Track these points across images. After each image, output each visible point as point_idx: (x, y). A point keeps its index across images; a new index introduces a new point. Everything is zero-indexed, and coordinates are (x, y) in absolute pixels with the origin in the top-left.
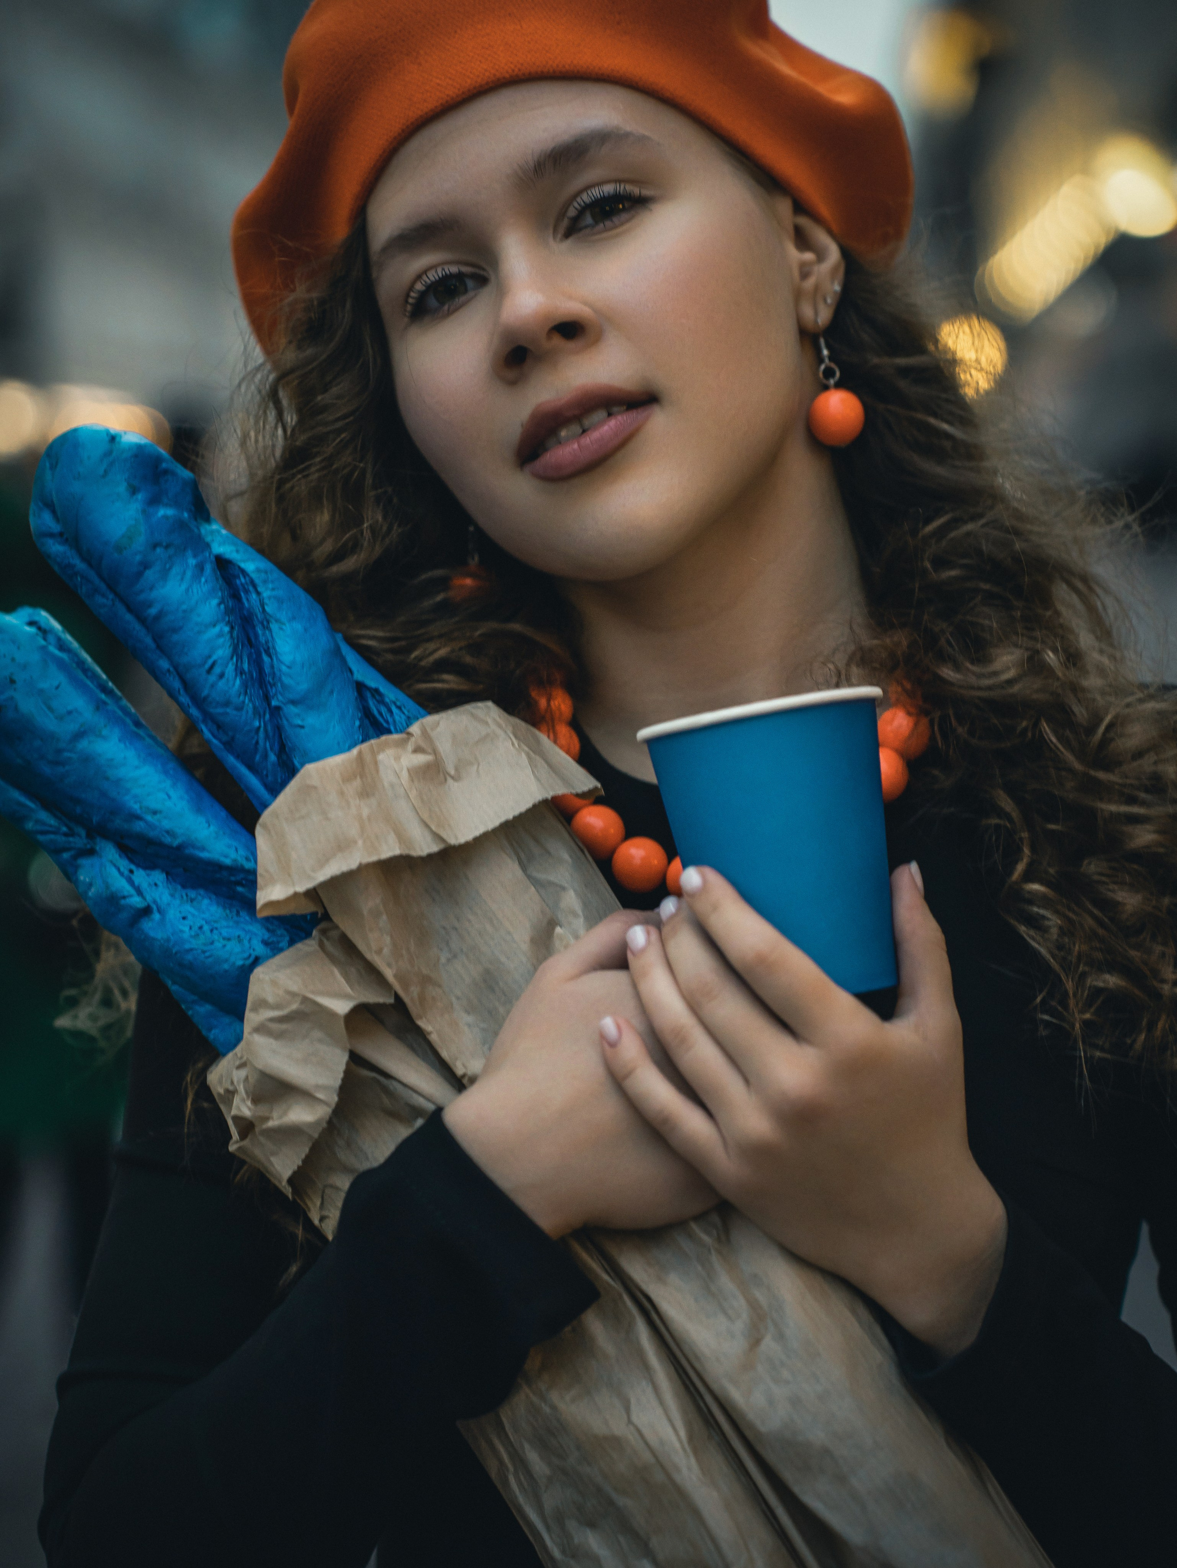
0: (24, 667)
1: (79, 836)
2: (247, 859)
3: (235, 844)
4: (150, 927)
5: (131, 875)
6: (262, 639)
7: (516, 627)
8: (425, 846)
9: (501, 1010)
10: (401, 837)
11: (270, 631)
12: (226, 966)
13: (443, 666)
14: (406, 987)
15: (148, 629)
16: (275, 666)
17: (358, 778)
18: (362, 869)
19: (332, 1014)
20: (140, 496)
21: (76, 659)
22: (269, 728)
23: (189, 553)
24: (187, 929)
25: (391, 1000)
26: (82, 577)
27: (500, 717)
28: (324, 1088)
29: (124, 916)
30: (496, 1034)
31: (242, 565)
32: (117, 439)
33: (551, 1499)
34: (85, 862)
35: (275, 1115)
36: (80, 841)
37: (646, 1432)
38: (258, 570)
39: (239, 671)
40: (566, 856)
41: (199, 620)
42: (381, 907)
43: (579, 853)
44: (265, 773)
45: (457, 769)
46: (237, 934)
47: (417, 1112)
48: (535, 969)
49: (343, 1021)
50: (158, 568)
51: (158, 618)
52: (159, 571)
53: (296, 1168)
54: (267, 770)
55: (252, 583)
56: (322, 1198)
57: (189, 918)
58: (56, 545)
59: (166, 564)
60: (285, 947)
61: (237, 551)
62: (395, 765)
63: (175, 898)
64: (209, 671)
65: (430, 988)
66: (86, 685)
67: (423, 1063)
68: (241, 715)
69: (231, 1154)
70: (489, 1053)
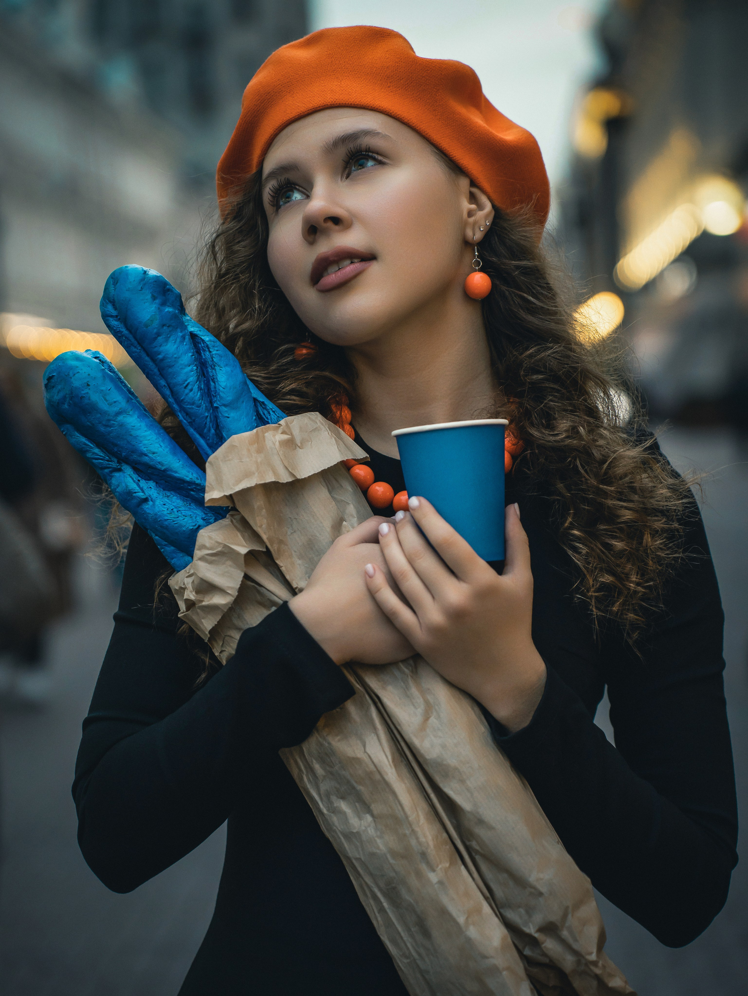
0: (94, 379)
1: (114, 462)
2: (197, 479)
4: (147, 508)
5: (139, 482)
6: (211, 374)
7: (327, 374)
8: (285, 478)
9: (315, 559)
10: (275, 473)
11: (215, 370)
12: (184, 529)
13: (292, 392)
14: (272, 544)
15: (156, 365)
16: (217, 387)
17: (256, 444)
18: (257, 486)
19: (238, 554)
20: (157, 301)
22: (212, 417)
23: (179, 330)
24: (165, 510)
25: (265, 550)
26: (126, 338)
28: (231, 588)
29: (135, 501)
30: (313, 570)
31: (203, 338)
33: (324, 786)
34: (117, 474)
35: (205, 600)
36: (114, 464)
37: (372, 756)
38: (210, 341)
39: (200, 389)
40: (349, 489)
41: (182, 362)
42: (263, 506)
43: (355, 487)
44: (208, 438)
45: (301, 443)
47: (274, 603)
48: (333, 541)
49: (242, 559)
50: (164, 336)
51: (162, 360)
52: (165, 338)
53: (214, 625)
54: (209, 437)
55: (207, 346)
56: (223, 641)
57: (167, 505)
58: (114, 321)
59: (168, 335)
60: (212, 522)
61: (200, 331)
62: (273, 438)
63: (160, 495)
64: (185, 387)
65: (283, 546)
66: (123, 389)
67: (277, 581)
68: (200, 409)
69: (179, 618)
70: (309, 578)
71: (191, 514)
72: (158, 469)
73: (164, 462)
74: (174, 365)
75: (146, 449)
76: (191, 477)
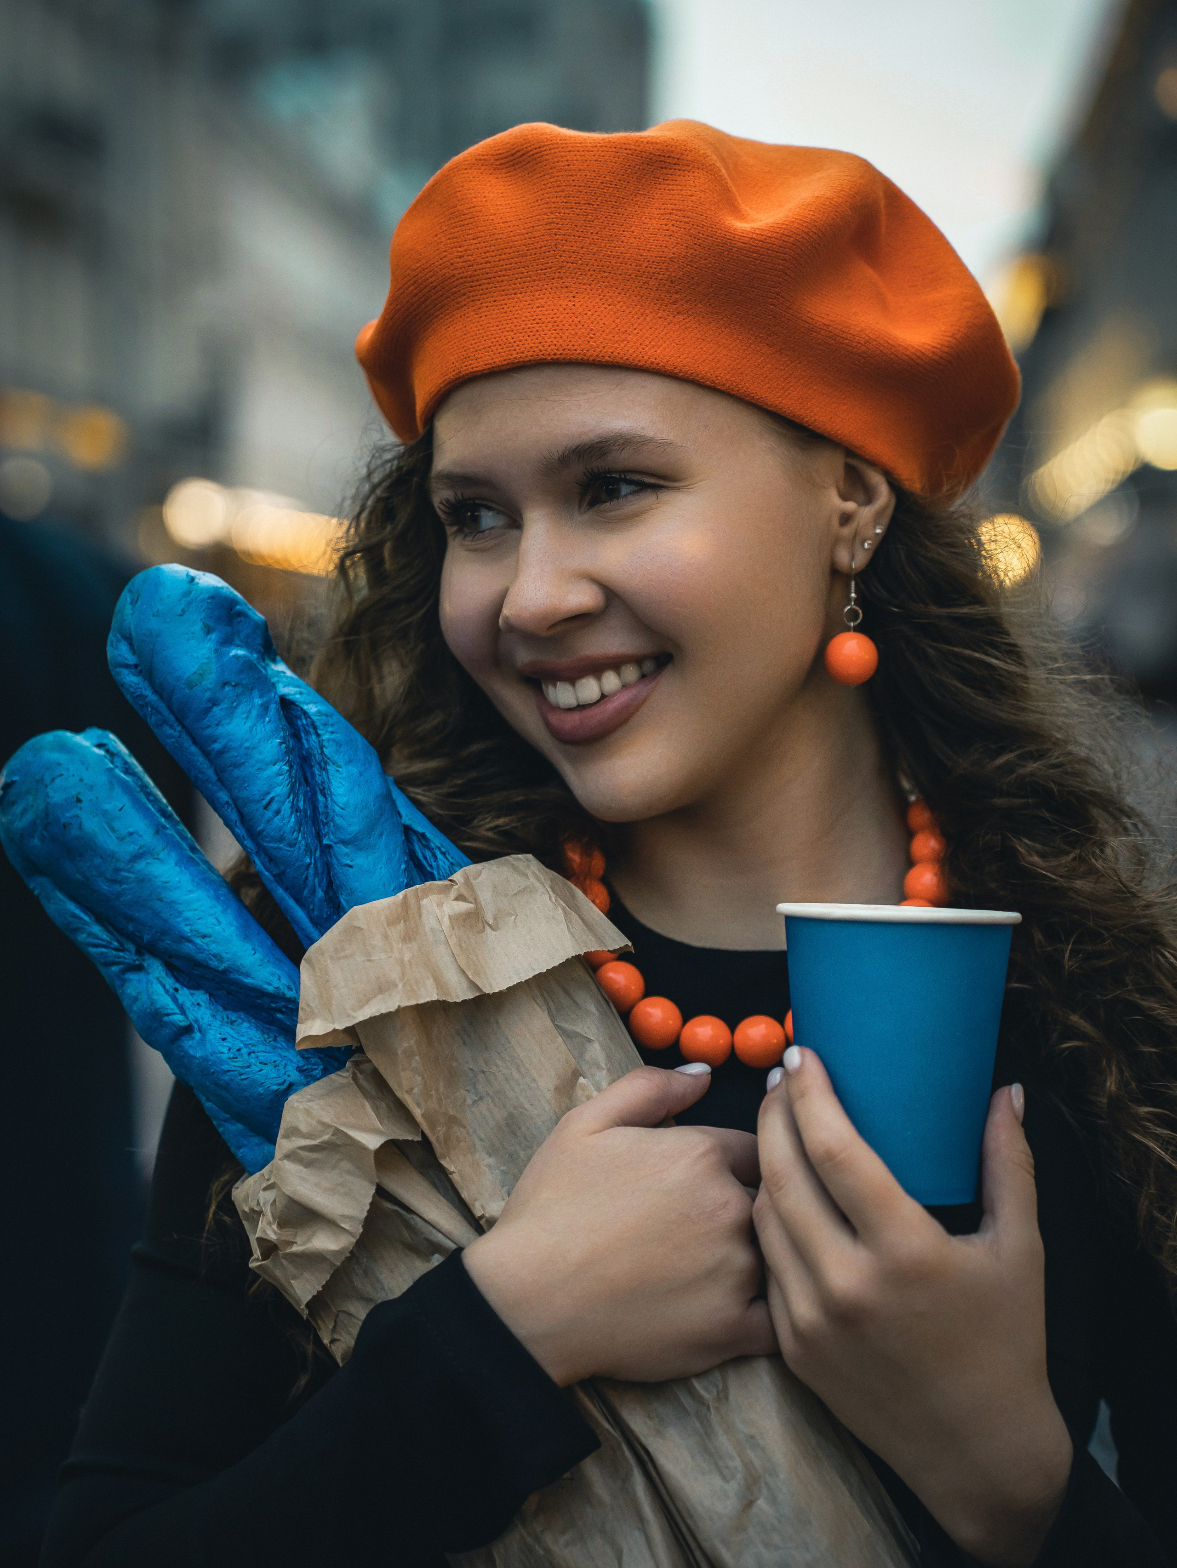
0: (91, 788)
1: (130, 952)
2: (289, 988)
3: (278, 972)
4: (191, 1045)
5: (175, 993)
6: (319, 779)
8: (460, 993)
9: (522, 1154)
10: (439, 983)
11: (327, 772)
12: (261, 1090)
14: (432, 1126)
15: (211, 762)
16: (329, 806)
17: (402, 921)
18: (400, 1011)
19: (363, 1148)
20: (213, 636)
21: (140, 783)
22: (319, 865)
23: (256, 693)
24: (225, 1050)
25: (418, 1138)
26: (153, 708)
27: (539, 871)
28: (350, 1218)
29: (166, 1032)
30: (516, 1178)
31: (305, 707)
32: (196, 580)
34: (133, 976)
35: (299, 1240)
36: (129, 957)
38: (319, 713)
39: (295, 809)
40: (592, 1008)
41: (261, 757)
42: (415, 1049)
43: (605, 1006)
44: (311, 907)
45: (495, 919)
46: (274, 1059)
47: (437, 1248)
48: (558, 1119)
49: (372, 1155)
50: (225, 706)
51: (221, 752)
52: (227, 709)
53: (315, 1293)
54: (314, 905)
55: (313, 724)
56: (335, 1322)
57: (229, 1040)
58: (131, 675)
59: (233, 703)
60: (318, 1076)
61: (301, 693)
62: (437, 911)
63: (216, 1019)
64: (266, 807)
65: (456, 1128)
66: (148, 809)
67: (445, 1201)
68: (294, 851)
69: (250, 1269)
70: (509, 1195)
71: (276, 1058)
72: (212, 969)
73: (224, 955)
74: (244, 763)
75: (189, 927)
76: (276, 985)
